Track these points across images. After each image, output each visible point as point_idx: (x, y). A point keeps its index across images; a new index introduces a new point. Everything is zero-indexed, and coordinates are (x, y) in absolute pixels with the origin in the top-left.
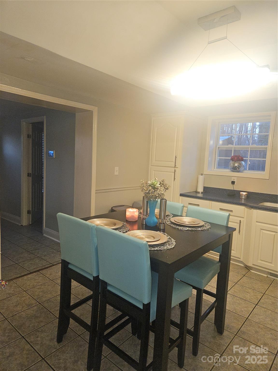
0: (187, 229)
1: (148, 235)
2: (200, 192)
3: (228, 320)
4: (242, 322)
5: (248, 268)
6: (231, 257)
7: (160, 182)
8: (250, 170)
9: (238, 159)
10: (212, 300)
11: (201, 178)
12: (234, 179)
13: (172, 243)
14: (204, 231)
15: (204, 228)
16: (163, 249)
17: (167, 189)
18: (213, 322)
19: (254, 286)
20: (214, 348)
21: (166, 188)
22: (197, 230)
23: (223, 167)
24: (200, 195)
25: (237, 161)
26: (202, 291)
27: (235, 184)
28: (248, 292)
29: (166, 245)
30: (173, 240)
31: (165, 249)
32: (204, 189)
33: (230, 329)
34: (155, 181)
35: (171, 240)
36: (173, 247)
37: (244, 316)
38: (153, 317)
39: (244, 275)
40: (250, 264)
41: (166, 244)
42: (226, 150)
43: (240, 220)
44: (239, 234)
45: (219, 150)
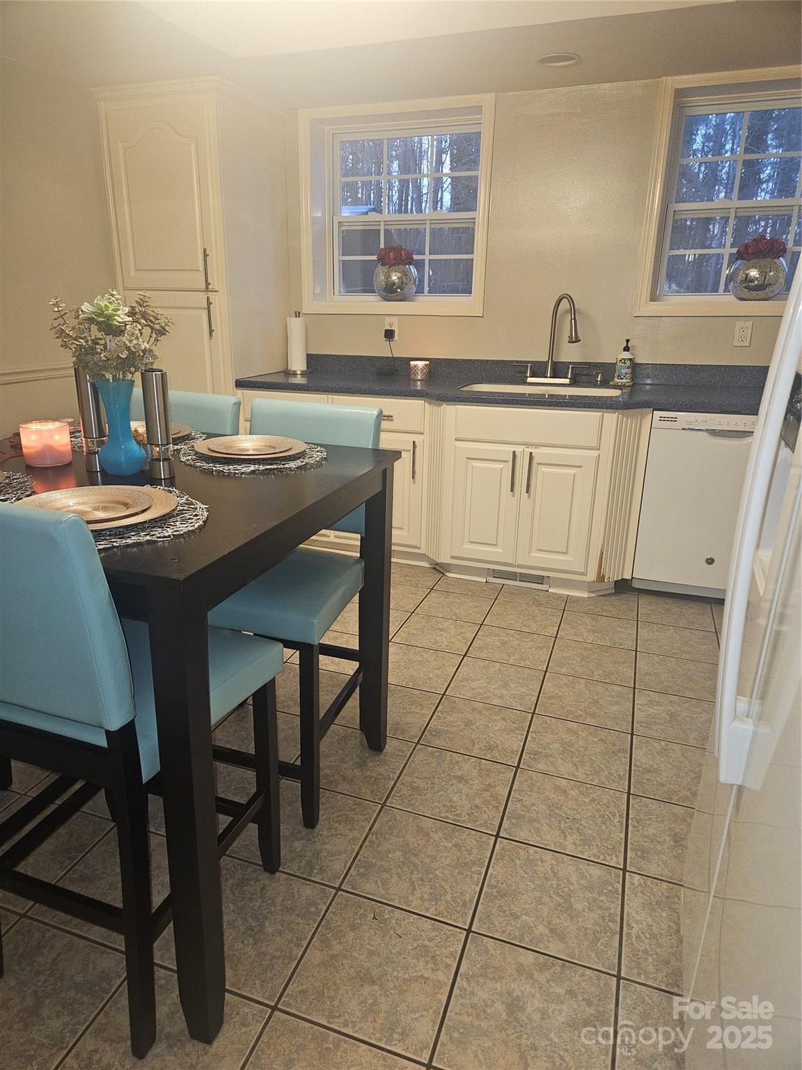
0: (252, 468)
1: (105, 502)
2: (299, 372)
3: (396, 710)
4: (430, 706)
5: (439, 569)
6: (393, 546)
7: (133, 308)
8: (432, 293)
9: (398, 259)
10: (350, 667)
11: (296, 325)
12: (391, 325)
13: (196, 515)
14: (305, 471)
15: (306, 460)
16: (158, 538)
17: (162, 332)
18: (357, 725)
19: (457, 611)
20: (364, 791)
21: (158, 330)
22: (284, 468)
23: (360, 288)
24: (299, 380)
25: (394, 265)
26: (316, 651)
27: (396, 338)
28: (442, 630)
29: (172, 524)
30: (199, 505)
31: (169, 536)
32: (307, 363)
33: (403, 732)
34: (111, 303)
35: (192, 506)
36: (196, 526)
37: (436, 690)
38: (149, 763)
39: (432, 589)
40: (444, 559)
41: (174, 519)
42: (364, 230)
43: (414, 442)
44: (414, 483)
45: (343, 231)
